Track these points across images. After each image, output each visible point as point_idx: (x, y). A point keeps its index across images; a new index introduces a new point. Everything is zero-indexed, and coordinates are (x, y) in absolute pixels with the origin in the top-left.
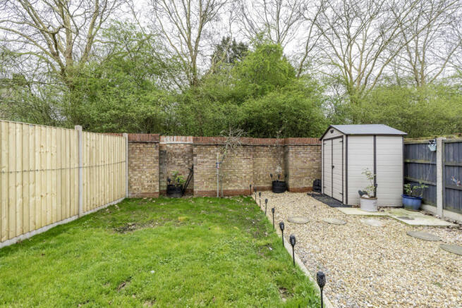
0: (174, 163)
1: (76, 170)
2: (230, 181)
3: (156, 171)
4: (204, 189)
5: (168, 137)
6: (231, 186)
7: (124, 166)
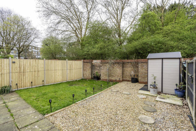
0: (96, 69)
1: (66, 70)
2: (113, 76)
3: (90, 71)
4: (104, 78)
5: (95, 60)
6: (113, 78)
7: (82, 69)
